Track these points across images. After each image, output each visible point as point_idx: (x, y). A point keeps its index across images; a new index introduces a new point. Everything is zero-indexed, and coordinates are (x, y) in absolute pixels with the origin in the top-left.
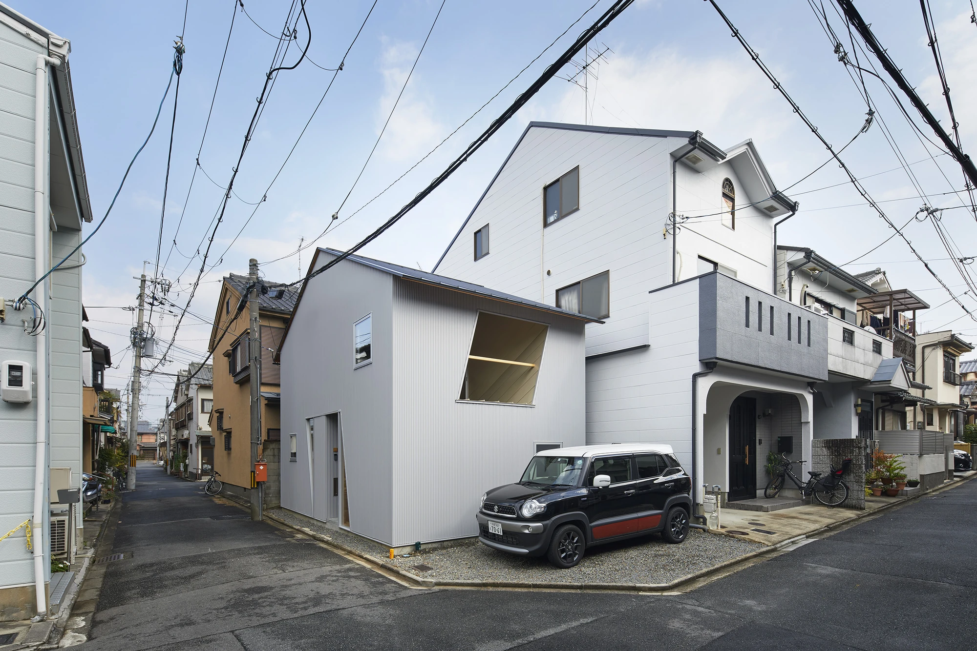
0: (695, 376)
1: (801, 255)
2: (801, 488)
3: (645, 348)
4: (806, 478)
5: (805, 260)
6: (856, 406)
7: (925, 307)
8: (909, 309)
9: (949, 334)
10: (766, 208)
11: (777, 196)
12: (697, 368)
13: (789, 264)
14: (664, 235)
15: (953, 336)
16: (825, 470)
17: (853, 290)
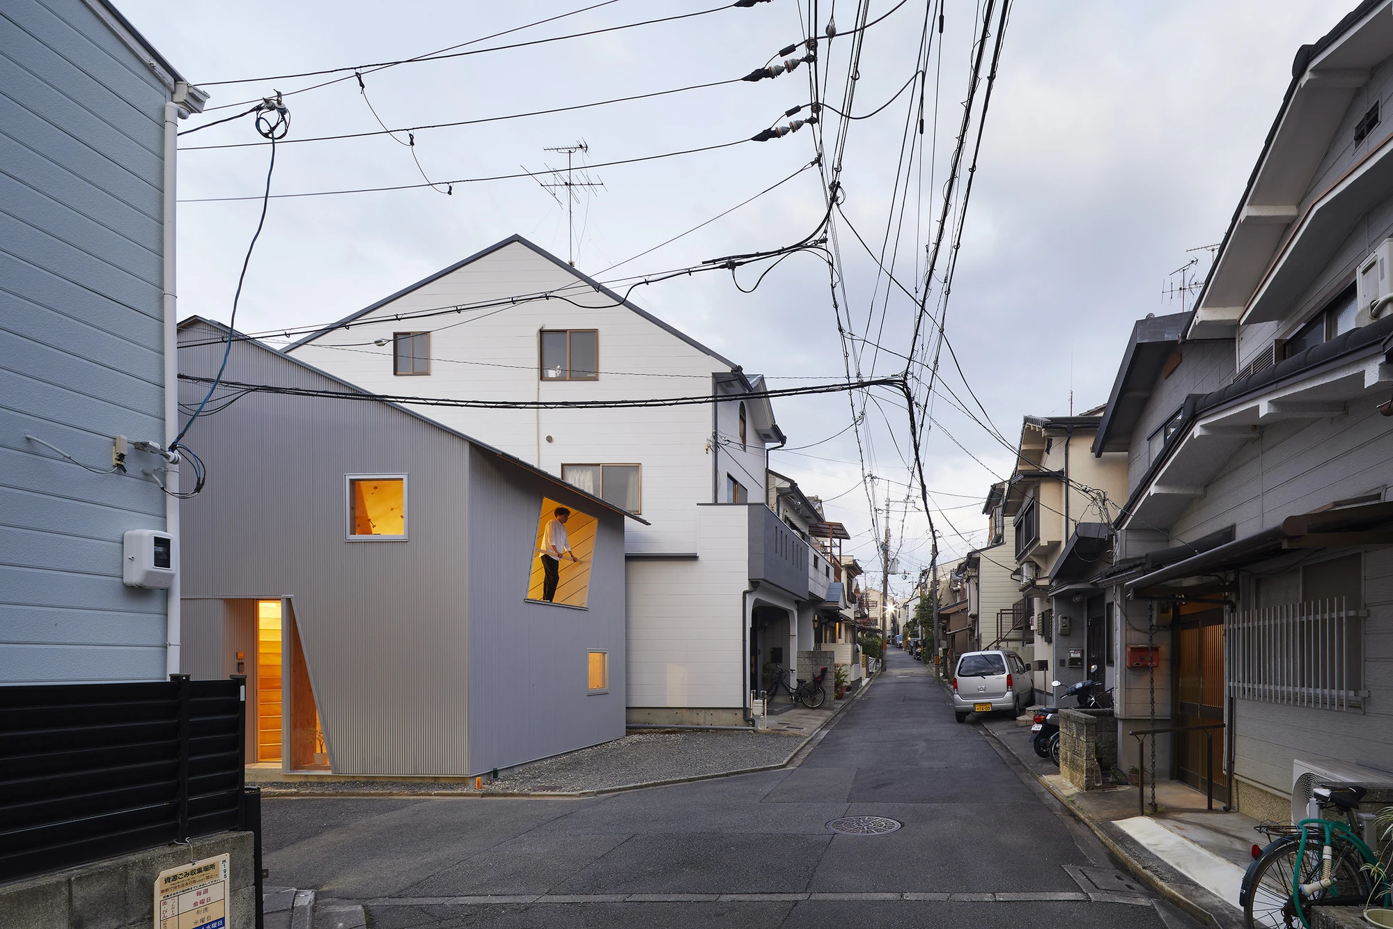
0: (745, 593)
1: (787, 485)
2: (791, 694)
3: (693, 558)
4: (794, 684)
5: (790, 490)
6: (814, 621)
7: (848, 538)
8: (837, 538)
9: (851, 559)
10: (764, 435)
11: (776, 429)
12: (746, 587)
13: (778, 489)
14: (707, 449)
15: (854, 561)
16: (809, 679)
17: (809, 517)
